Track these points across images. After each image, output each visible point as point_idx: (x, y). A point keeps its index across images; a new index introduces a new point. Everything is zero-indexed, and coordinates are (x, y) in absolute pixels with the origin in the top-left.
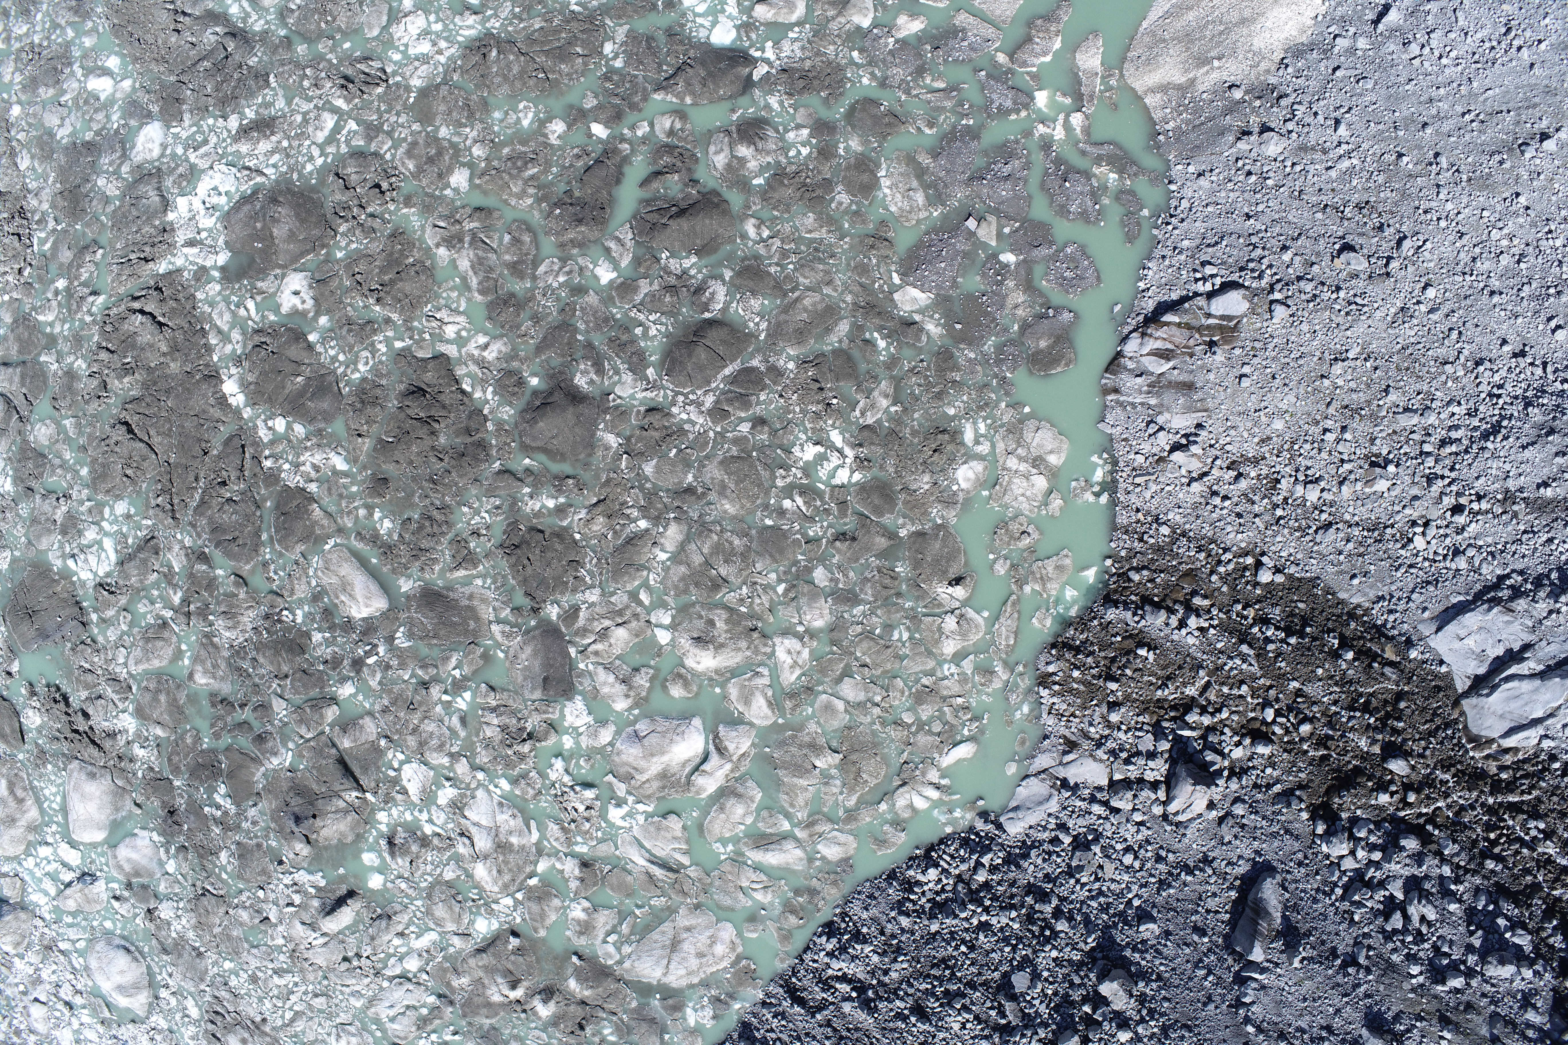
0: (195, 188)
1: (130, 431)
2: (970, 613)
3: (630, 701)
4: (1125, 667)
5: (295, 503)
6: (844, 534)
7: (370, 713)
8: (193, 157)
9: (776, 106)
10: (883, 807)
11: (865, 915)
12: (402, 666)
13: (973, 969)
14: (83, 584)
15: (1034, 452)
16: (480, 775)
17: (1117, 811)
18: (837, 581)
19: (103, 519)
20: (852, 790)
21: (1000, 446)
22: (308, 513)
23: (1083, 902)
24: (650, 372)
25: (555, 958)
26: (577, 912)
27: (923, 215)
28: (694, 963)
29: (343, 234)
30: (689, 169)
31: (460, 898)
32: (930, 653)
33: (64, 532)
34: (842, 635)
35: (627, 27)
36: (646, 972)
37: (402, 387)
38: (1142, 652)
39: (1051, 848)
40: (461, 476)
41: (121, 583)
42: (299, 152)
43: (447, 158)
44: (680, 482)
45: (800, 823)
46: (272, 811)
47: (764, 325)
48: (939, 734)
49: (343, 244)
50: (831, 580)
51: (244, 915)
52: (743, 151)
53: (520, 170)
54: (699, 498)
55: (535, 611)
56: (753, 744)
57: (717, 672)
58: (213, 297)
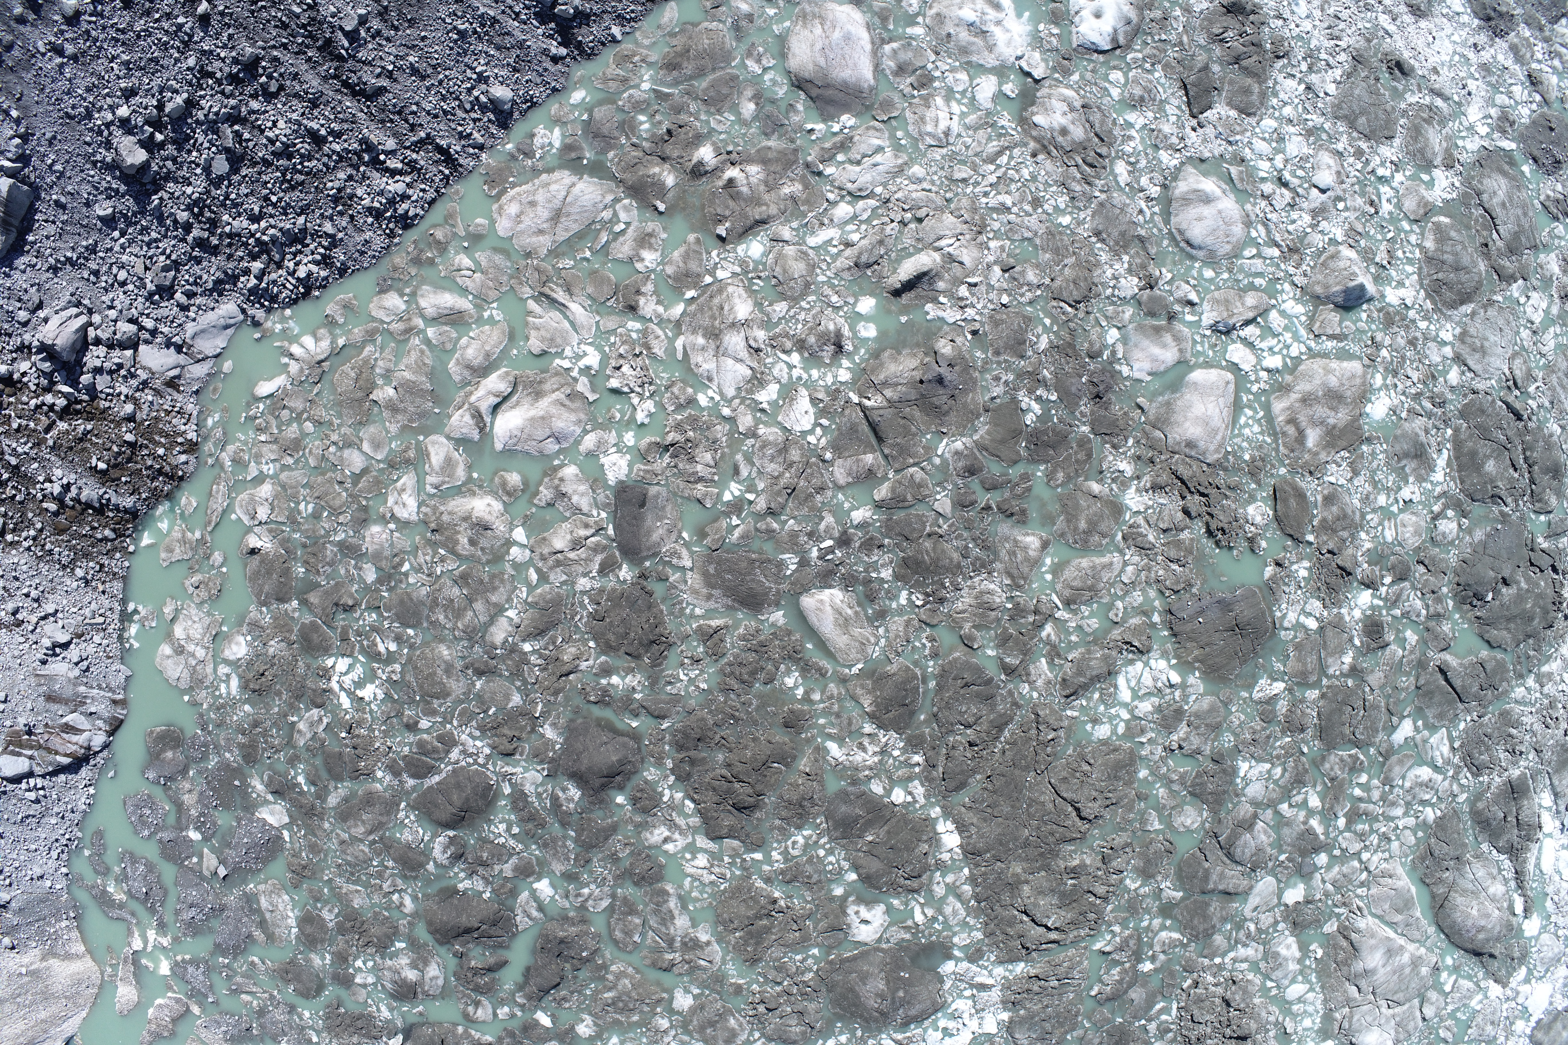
0: (974, 1038)
1: (1077, 810)
2: (246, 519)
3: (560, 475)
4: (119, 454)
5: (891, 715)
6: (345, 610)
7: (839, 488)
9: (383, 1008)
10: (341, 342)
11: (368, 235)
12: (794, 535)
13: (264, 178)
14: (1165, 655)
15: (182, 658)
16: (726, 412)
17: (131, 321)
18: (356, 567)
19: (1127, 722)
20: (366, 361)
21: (209, 669)
22: (875, 703)
23: (165, 236)
24: (507, 790)
25: (684, 209)
26: (650, 258)
27: (262, 887)
28: (540, 197)
29: (810, 970)
31: (774, 281)
32: (284, 487)
33: (1179, 713)
34: (357, 515)
36: (591, 189)
37: (758, 814)
38: (102, 466)
39: (194, 288)
40: (703, 719)
41: (1114, 653)
43: (695, 1022)
44: (487, 682)
45: (418, 334)
46: (973, 390)
47: (402, 814)
48: (284, 407)
49: (810, 961)
50: (361, 569)
51: (1031, 276)
52: (411, 975)
53: (619, 998)
55: (643, 576)
56: (450, 417)
57: (474, 494)
58: (962, 932)
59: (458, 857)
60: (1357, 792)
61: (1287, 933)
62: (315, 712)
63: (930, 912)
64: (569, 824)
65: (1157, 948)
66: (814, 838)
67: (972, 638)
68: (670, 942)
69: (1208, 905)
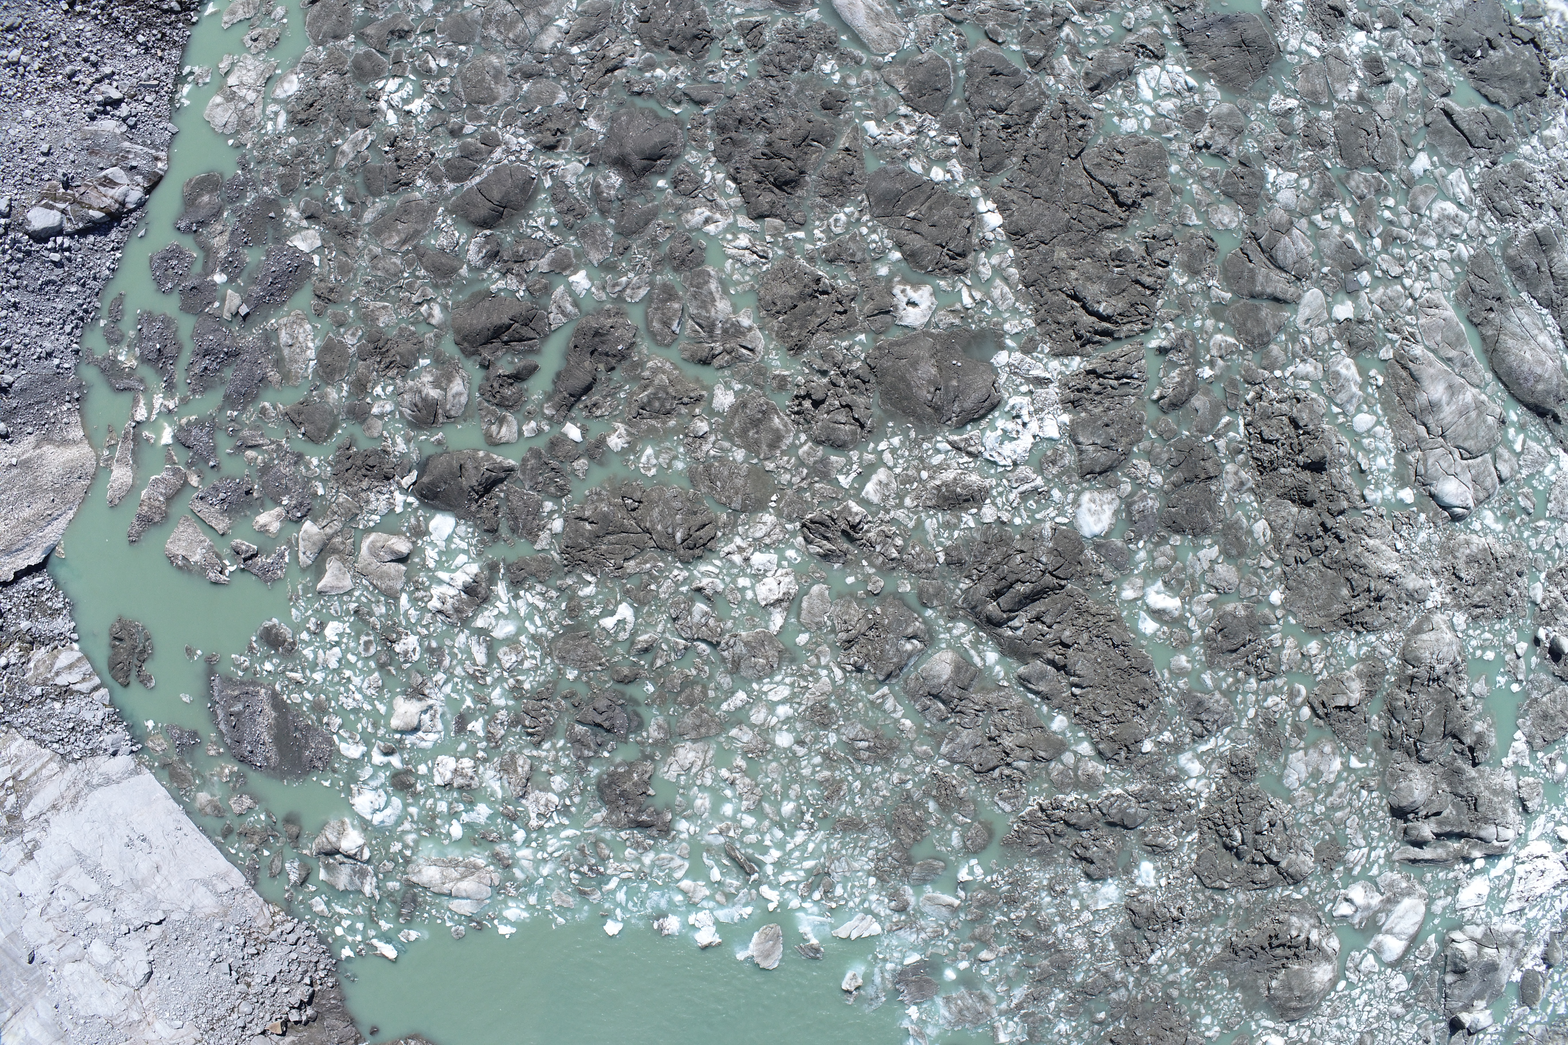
1: (1115, 195)
5: (924, 98)
6: (400, 37)
8: (1039, 481)
9: (399, 440)
14: (1178, 62)
15: (232, 105)
21: (258, 111)
22: (909, 86)
24: (548, 183)
27: (284, 320)
29: (858, 359)
30: (488, 379)
33: (1201, 115)
35: (537, 547)
37: (799, 193)
41: (1132, 55)
42: (907, 461)
43: (737, 425)
44: (534, 83)
49: (857, 348)
52: (434, 393)
53: (655, 398)
54: (520, 70)
59: (493, 256)
60: (1387, 214)
61: (1343, 353)
62: (361, 132)
63: (978, 296)
64: (609, 211)
65: (1214, 352)
66: (856, 215)
67: (998, 34)
68: (710, 328)
69: (1258, 309)
